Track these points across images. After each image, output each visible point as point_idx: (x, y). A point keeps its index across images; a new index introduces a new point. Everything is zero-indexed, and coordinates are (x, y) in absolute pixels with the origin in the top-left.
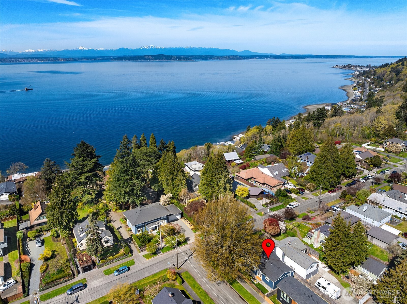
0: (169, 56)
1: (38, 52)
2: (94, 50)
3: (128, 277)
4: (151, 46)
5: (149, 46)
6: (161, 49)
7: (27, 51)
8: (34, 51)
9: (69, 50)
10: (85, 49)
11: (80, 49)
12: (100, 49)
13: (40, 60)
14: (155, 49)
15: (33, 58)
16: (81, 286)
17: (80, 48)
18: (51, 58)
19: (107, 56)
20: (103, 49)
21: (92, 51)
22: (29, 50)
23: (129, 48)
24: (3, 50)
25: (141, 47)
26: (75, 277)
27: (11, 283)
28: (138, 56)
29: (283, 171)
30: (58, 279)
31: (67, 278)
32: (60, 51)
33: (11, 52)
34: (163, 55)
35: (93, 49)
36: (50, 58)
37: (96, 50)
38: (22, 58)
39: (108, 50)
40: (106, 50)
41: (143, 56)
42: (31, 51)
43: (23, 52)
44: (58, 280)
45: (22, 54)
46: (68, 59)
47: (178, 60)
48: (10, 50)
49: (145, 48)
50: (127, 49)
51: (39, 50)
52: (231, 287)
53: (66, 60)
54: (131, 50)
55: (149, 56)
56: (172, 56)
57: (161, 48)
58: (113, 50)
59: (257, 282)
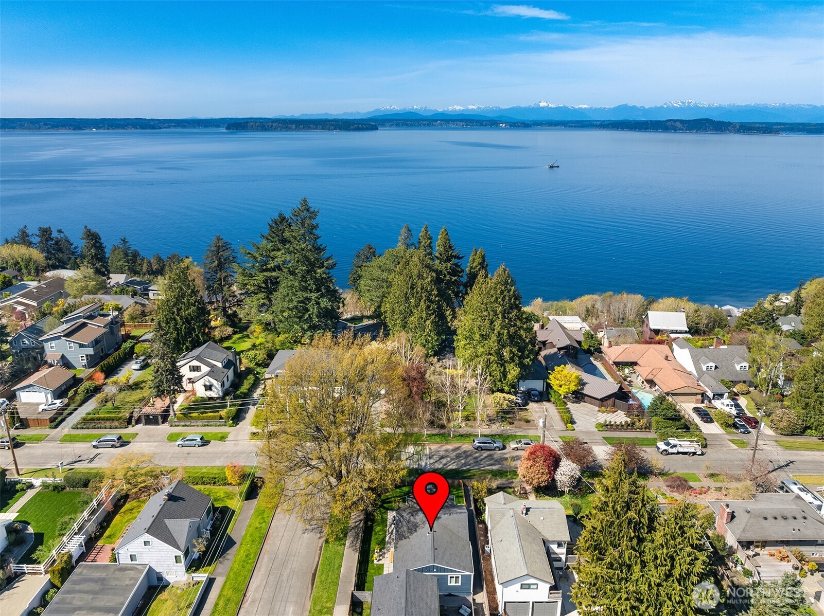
0: (723, 122)
1: (468, 110)
2: (567, 107)
3: (191, 455)
4: (688, 102)
5: (682, 102)
6: (710, 108)
7: (450, 108)
8: (462, 108)
9: (521, 108)
10: (550, 105)
11: (541, 106)
12: (580, 106)
13: (466, 125)
14: (696, 108)
15: (457, 120)
16: (113, 440)
17: (542, 104)
18: (487, 121)
19: (590, 121)
20: (586, 106)
21: (564, 110)
22: (455, 107)
23: (638, 105)
24: (415, 107)
25: (665, 104)
26: (130, 427)
27: (55, 404)
28: (651, 121)
29: (736, 366)
30: (102, 420)
31: (117, 424)
32: (504, 110)
33: (426, 110)
34: (707, 120)
35: (567, 105)
36: (484, 121)
37: (572, 107)
38: (439, 120)
39: (595, 109)
40: (592, 108)
41: (664, 121)
42: (458, 108)
43: (444, 111)
44: (103, 422)
45: (442, 114)
46: (513, 123)
47: (744, 132)
48: (426, 107)
49: (675, 105)
50: (634, 107)
51: (471, 107)
52: (321, 547)
53: (510, 126)
54: (643, 109)
55: (675, 121)
56: (729, 123)
57: (709, 105)
58: (605, 108)
59: (380, 562)
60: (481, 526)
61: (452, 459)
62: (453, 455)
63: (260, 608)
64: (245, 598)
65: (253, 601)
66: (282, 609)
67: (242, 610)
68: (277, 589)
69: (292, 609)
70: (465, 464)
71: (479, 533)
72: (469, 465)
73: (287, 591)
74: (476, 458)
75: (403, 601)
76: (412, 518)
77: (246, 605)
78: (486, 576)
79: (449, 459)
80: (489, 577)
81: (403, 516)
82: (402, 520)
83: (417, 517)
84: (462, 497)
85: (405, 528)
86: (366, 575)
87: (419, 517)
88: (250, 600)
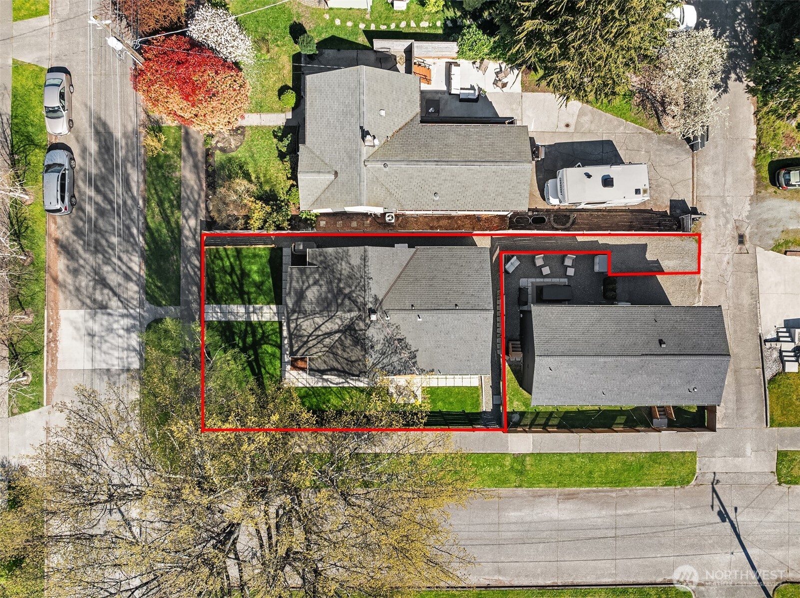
59: (419, 393)
60: (323, 223)
61: (108, 261)
62: (88, 259)
63: (511, 559)
64: (493, 584)
65: (499, 571)
66: (513, 527)
67: (516, 583)
68: (474, 543)
69: (513, 514)
70: (127, 237)
71: (340, 227)
72: (128, 228)
73: (478, 528)
74: (101, 212)
75: (602, 360)
76: (378, 347)
77: (506, 580)
78: (440, 227)
79: (107, 268)
80: (443, 222)
81: (374, 365)
82: (380, 365)
83: (375, 339)
84: (238, 252)
85: (395, 359)
86: (448, 413)
87: (375, 335)
88: (496, 577)
